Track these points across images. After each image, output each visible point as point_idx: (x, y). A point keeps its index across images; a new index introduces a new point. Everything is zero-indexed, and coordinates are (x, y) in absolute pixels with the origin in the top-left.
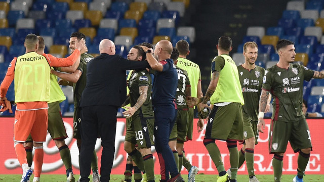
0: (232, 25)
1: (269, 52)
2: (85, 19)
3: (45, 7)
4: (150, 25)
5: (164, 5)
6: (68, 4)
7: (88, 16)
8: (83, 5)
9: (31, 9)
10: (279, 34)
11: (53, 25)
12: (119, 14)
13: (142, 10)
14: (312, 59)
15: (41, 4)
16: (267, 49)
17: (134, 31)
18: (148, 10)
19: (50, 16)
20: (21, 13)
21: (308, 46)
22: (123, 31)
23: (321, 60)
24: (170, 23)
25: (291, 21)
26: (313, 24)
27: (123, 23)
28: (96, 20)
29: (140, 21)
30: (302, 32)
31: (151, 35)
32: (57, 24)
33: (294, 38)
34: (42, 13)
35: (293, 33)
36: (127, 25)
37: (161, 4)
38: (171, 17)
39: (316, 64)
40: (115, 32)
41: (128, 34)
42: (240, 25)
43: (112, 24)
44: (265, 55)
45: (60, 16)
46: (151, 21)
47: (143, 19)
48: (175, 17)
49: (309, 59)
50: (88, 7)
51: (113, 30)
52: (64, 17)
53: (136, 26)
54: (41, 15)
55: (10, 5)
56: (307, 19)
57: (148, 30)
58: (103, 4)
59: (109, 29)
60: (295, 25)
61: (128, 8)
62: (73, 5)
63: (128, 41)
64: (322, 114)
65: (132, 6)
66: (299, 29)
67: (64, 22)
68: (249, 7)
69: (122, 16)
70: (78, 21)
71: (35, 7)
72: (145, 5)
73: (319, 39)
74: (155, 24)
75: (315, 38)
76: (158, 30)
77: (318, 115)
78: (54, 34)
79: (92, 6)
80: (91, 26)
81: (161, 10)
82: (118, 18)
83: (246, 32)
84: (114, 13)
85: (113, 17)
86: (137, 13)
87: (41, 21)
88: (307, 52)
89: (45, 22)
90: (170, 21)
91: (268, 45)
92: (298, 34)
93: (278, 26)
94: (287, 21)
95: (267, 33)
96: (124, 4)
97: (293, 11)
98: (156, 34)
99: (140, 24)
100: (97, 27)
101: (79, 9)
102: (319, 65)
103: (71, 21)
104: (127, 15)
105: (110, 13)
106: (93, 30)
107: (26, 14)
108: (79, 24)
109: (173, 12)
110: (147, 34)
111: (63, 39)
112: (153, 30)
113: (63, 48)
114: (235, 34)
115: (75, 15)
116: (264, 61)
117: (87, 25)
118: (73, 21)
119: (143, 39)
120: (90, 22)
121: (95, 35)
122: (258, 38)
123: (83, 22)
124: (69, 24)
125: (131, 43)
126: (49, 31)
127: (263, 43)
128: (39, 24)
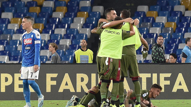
4: (75, 5)
11: (13, 5)
14: (179, 26)
17: (65, 8)
21: (176, 18)
22: (57, 8)
23: (185, 27)
28: (40, 2)
30: (173, 8)
32: (16, 4)
33: (167, 12)
35: (167, 10)
36: (60, 5)
39: (181, 29)
41: (61, 11)
44: (149, 23)
49: (177, 26)
53: (66, 5)
63: (61, 15)
67: (20, 3)
74: (78, 4)
75: (181, 12)
78: (13, 11)
80: (37, 6)
83: (136, 9)
87: (6, 2)
88: (176, 22)
89: (8, 3)
91: (150, 17)
92: (170, 10)
93: (157, 5)
95: (149, 10)
99: (69, 4)
100: (41, 6)
102: (184, 30)
103: (24, 3)
106: (38, 8)
108: (29, 4)
110: (73, 11)
117: (35, 5)
118: (26, 3)
119: (71, 14)
120: (36, 3)
121: (40, 11)
122: (144, 13)
123: (32, 3)
124: (23, 4)
125: (63, 17)
126: (10, 9)
127: (147, 16)
128: (3, 4)
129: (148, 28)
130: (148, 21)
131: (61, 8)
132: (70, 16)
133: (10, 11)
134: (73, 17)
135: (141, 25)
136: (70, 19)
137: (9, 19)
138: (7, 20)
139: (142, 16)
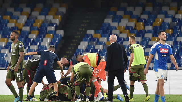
0: (80, 29)
1: (96, 41)
2: (15, 27)
5: (50, 20)
6: (8, 20)
7: (17, 25)
8: (15, 20)
10: (101, 33)
12: (30, 24)
13: (40, 23)
16: (95, 40)
18: (43, 22)
24: (53, 28)
25: (106, 27)
26: (116, 29)
27: (32, 28)
29: (40, 27)
31: (45, 34)
37: (49, 20)
38: (53, 26)
40: (29, 32)
42: (84, 29)
43: (27, 29)
45: (5, 25)
46: (45, 27)
47: (41, 27)
48: (55, 26)
50: (17, 21)
51: (28, 31)
52: (6, 26)
56: (113, 27)
57: (43, 31)
58: (23, 20)
59: (26, 31)
60: (108, 29)
61: (34, 22)
62: (10, 20)
65: (36, 21)
66: (110, 31)
68: (88, 21)
69: (32, 26)
70: (12, 28)
72: (42, 20)
73: (118, 35)
76: (47, 32)
79: (19, 21)
81: (49, 23)
82: (30, 26)
84: (28, 24)
85: (28, 26)
86: (39, 24)
90: (53, 27)
94: (104, 27)
96: (33, 20)
97: (107, 23)
98: (47, 33)
101: (13, 22)
104: (34, 25)
105: (26, 24)
109: (54, 23)
111: (6, 35)
112: (46, 31)
113: (6, 39)
114: (81, 33)
115: (11, 25)
116: (94, 45)
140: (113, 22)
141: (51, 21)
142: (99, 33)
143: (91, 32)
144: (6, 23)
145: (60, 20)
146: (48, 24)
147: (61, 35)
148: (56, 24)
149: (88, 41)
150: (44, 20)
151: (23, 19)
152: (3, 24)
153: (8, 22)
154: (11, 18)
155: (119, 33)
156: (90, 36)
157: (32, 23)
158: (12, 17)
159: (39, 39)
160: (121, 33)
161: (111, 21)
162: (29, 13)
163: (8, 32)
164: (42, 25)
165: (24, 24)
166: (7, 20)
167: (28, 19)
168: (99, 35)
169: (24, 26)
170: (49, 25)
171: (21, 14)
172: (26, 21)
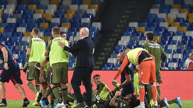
0: (121, 21)
2: (43, 18)
3: (22, 11)
4: (78, 21)
7: (45, 16)
8: (42, 11)
9: (14, 13)
10: (146, 26)
11: (26, 22)
12: (61, 15)
13: (73, 13)
14: (163, 39)
15: (20, 10)
16: (140, 34)
17: (69, 24)
18: (76, 13)
19: (24, 16)
20: (9, 15)
21: (161, 32)
22: (63, 24)
23: (168, 40)
25: (152, 19)
26: (164, 21)
27: (63, 20)
28: (49, 18)
29: (72, 19)
30: (158, 25)
31: (78, 27)
32: (28, 21)
33: (154, 28)
34: (20, 15)
35: (153, 26)
36: (65, 21)
37: (84, 10)
39: (165, 42)
41: (66, 26)
42: (125, 21)
43: (58, 20)
44: (138, 37)
45: (30, 16)
46: (78, 19)
47: (74, 18)
48: (90, 17)
49: (162, 39)
50: (45, 11)
51: (58, 24)
52: (32, 17)
53: (71, 22)
54: (20, 16)
55: (3, 11)
56: (161, 18)
57: (77, 24)
59: (56, 23)
60: (154, 21)
61: (66, 12)
62: (37, 11)
63: (66, 30)
64: (169, 68)
65: (68, 11)
66: (156, 23)
67: (32, 19)
68: (130, 12)
69: (63, 17)
70: (39, 19)
71: (17, 12)
72: (75, 10)
73: (167, 29)
74: (80, 21)
75: (165, 28)
76: (81, 24)
77: (166, 68)
78: (26, 26)
79: (47, 11)
80: (46, 22)
81: (83, 13)
82: (60, 18)
83: (128, 25)
84: (59, 15)
85: (58, 17)
86: (71, 15)
87: (20, 19)
88: (161, 36)
89: (22, 19)
90: (88, 19)
91: (140, 32)
92: (156, 26)
93: (146, 22)
94: (150, 19)
95: (139, 26)
96: (64, 10)
97: (154, 14)
98: (81, 26)
99: (72, 21)
100: (49, 22)
101: (40, 13)
102: (167, 42)
104: (65, 16)
105: (56, 15)
106: (47, 24)
107: (12, 15)
108: (40, 21)
109: (90, 14)
110: (76, 26)
112: (79, 23)
114: (122, 26)
115: (38, 16)
117: (44, 22)
118: (37, 19)
119: (74, 28)
120: (46, 19)
121: (48, 26)
122: (135, 28)
123: (42, 19)
124: (34, 20)
125: (68, 31)
126: (24, 24)
127: (137, 31)
128: (18, 20)
129: (138, 40)
130: (138, 35)
131: (66, 24)
132: (74, 31)
133: (24, 26)
134: (75, 31)
135: (132, 38)
136: (73, 33)
137: (23, 33)
138: (21, 33)
139: (133, 31)
140: (160, 12)
141: (85, 11)
142: (143, 26)
143: (134, 25)
144: (32, 13)
145: (96, 10)
146: (82, 15)
147: (98, 28)
148: (92, 15)
149: (130, 36)
150: (77, 10)
151: (53, 9)
152: (28, 15)
153: (34, 12)
154: (38, 8)
155: (168, 26)
156: (133, 29)
157: (63, 13)
158: (39, 6)
159: (71, 33)
160: (170, 26)
161: (158, 12)
162: (60, 2)
163: (34, 24)
164: (75, 16)
165: (53, 16)
166: (33, 10)
167: (58, 8)
168: (143, 29)
169: (53, 17)
170: (84, 17)
171: (50, 4)
172: (56, 11)
